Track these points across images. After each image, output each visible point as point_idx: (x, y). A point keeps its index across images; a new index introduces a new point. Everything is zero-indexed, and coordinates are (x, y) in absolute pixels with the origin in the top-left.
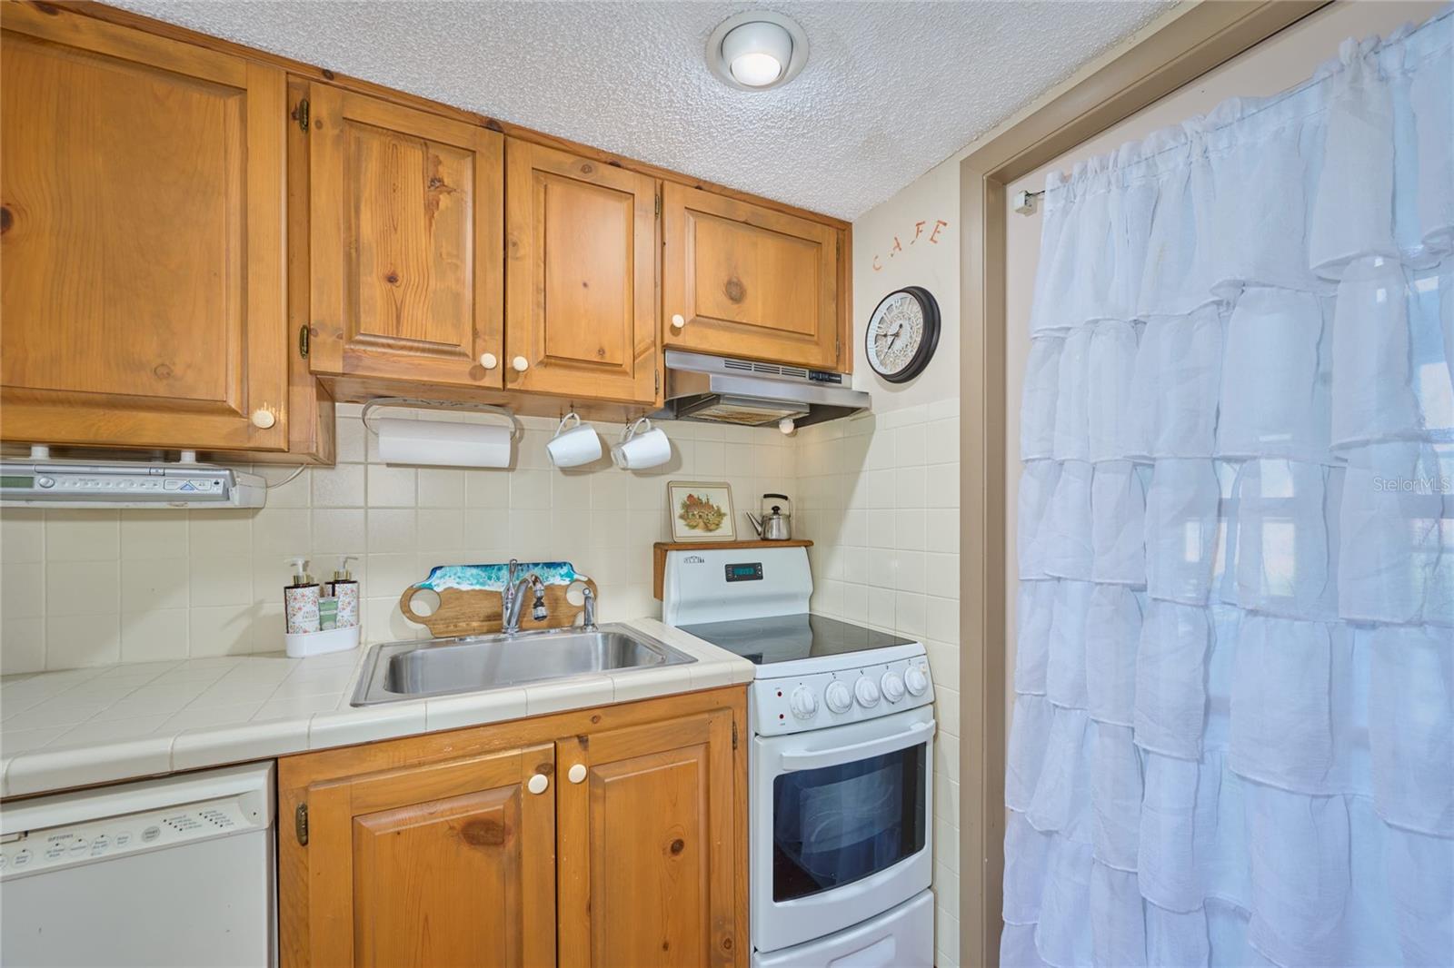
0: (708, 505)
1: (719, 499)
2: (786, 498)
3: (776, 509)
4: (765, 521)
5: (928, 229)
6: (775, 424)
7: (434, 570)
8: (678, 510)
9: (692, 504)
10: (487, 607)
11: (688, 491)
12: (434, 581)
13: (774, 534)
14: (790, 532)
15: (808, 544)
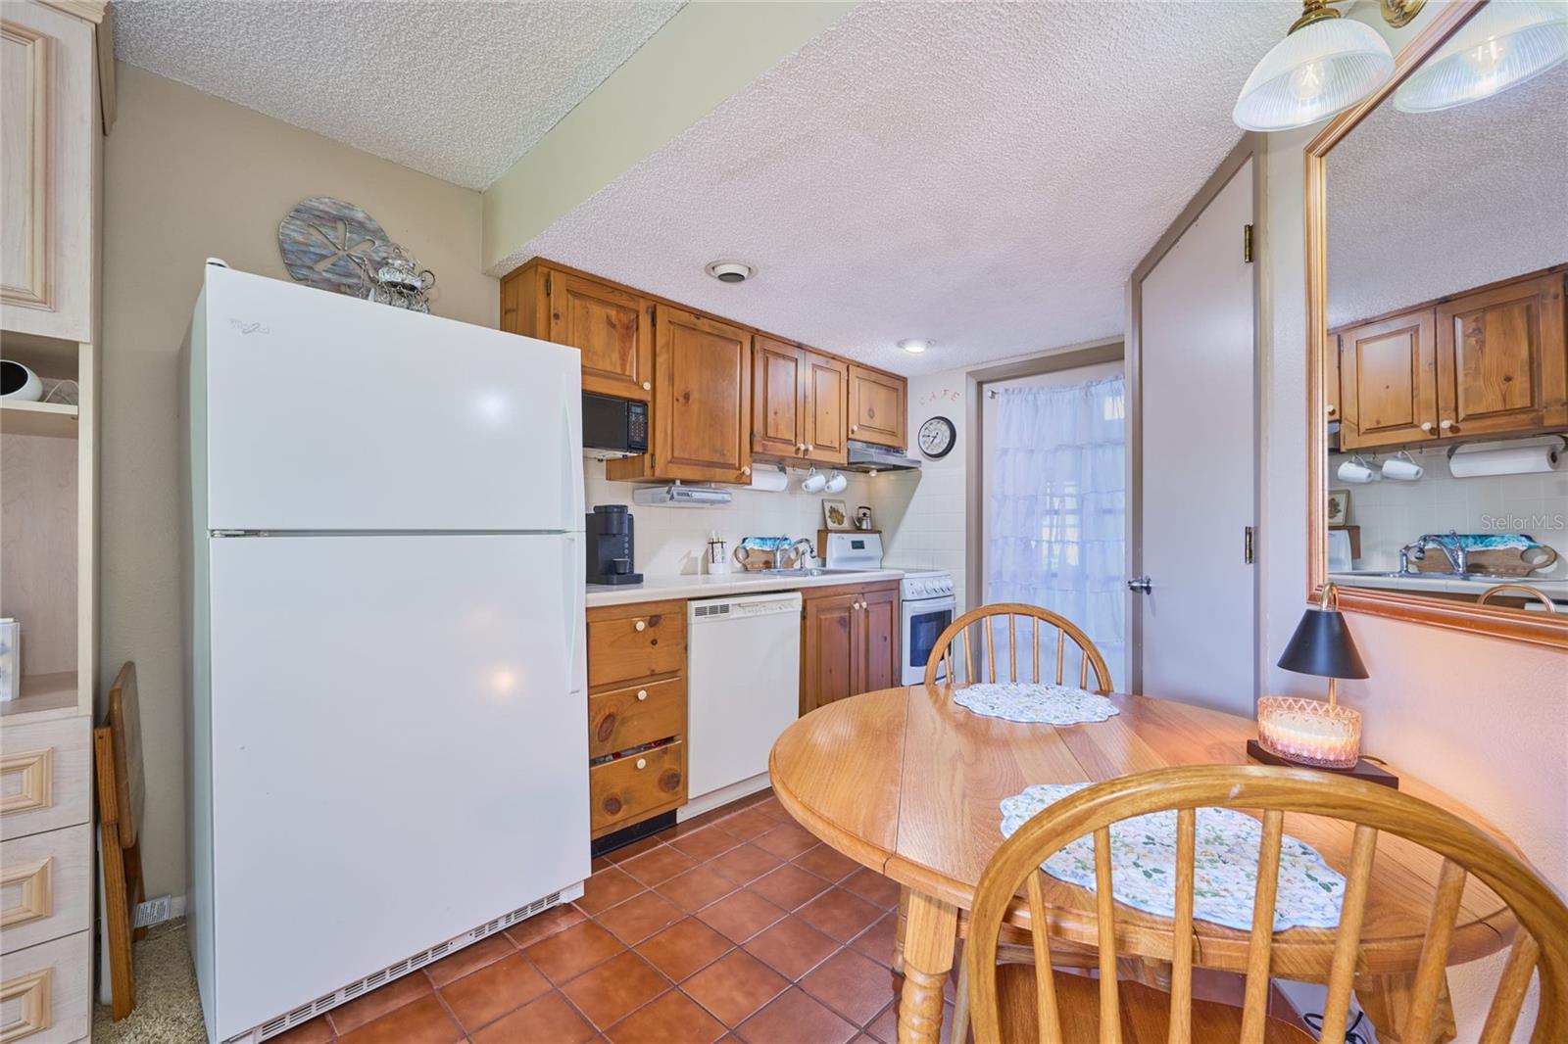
0: (838, 512)
1: (841, 508)
2: (869, 509)
3: (865, 514)
4: (860, 520)
5: (950, 394)
6: (867, 471)
7: (744, 540)
8: (828, 514)
9: (833, 510)
10: (764, 558)
11: (830, 504)
12: (746, 544)
13: (864, 527)
14: (872, 526)
15: (880, 532)
